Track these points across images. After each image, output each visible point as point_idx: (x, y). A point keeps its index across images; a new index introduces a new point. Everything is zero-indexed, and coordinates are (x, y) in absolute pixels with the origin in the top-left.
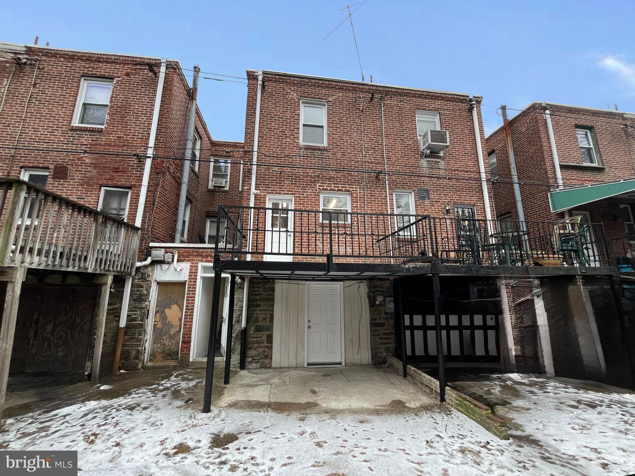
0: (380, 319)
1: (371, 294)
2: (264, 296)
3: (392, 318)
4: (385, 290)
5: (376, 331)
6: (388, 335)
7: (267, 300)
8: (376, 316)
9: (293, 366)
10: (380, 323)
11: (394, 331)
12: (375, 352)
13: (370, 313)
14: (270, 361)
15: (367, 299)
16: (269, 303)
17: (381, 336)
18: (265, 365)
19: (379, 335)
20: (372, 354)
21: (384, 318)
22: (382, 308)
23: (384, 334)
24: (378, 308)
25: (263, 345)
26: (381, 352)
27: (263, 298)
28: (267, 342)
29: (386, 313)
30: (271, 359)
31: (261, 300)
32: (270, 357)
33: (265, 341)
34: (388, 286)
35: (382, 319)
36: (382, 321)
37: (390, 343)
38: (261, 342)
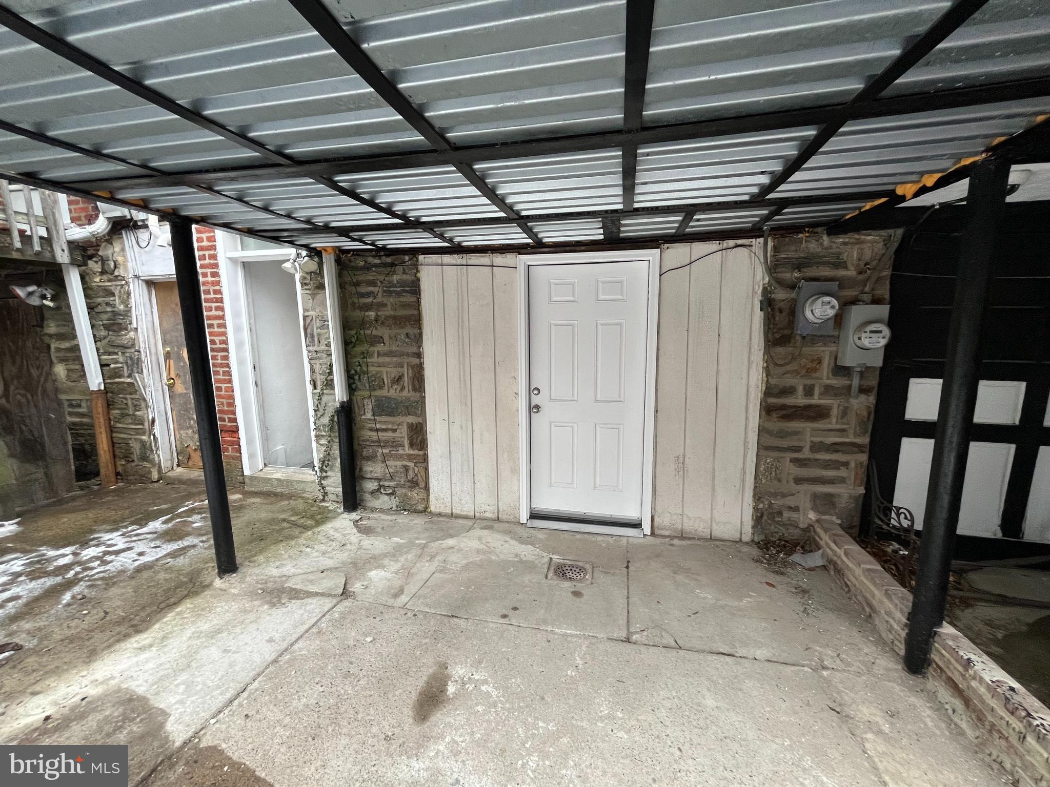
0: (809, 391)
1: (781, 295)
2: (388, 312)
3: (863, 390)
4: (851, 273)
5: (782, 434)
6: (837, 451)
7: (398, 321)
8: (789, 381)
9: (488, 515)
10: (808, 407)
11: (865, 440)
12: (770, 504)
13: (767, 370)
14: (422, 495)
15: (759, 315)
16: (405, 331)
17: (806, 454)
18: (412, 506)
19: (798, 449)
20: (756, 509)
21: (828, 390)
22: (825, 352)
23: (817, 447)
24: (806, 350)
25: (401, 452)
26: (796, 509)
27: (387, 317)
28: (412, 445)
29: (841, 370)
30: (427, 488)
31: (383, 323)
32: (422, 485)
33: (406, 443)
34: (868, 254)
35: (817, 391)
36: (815, 400)
37: (843, 480)
38: (396, 444)
